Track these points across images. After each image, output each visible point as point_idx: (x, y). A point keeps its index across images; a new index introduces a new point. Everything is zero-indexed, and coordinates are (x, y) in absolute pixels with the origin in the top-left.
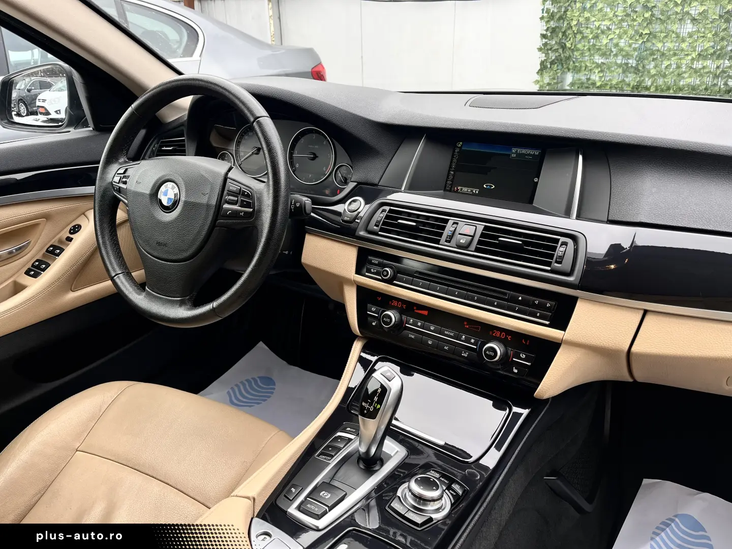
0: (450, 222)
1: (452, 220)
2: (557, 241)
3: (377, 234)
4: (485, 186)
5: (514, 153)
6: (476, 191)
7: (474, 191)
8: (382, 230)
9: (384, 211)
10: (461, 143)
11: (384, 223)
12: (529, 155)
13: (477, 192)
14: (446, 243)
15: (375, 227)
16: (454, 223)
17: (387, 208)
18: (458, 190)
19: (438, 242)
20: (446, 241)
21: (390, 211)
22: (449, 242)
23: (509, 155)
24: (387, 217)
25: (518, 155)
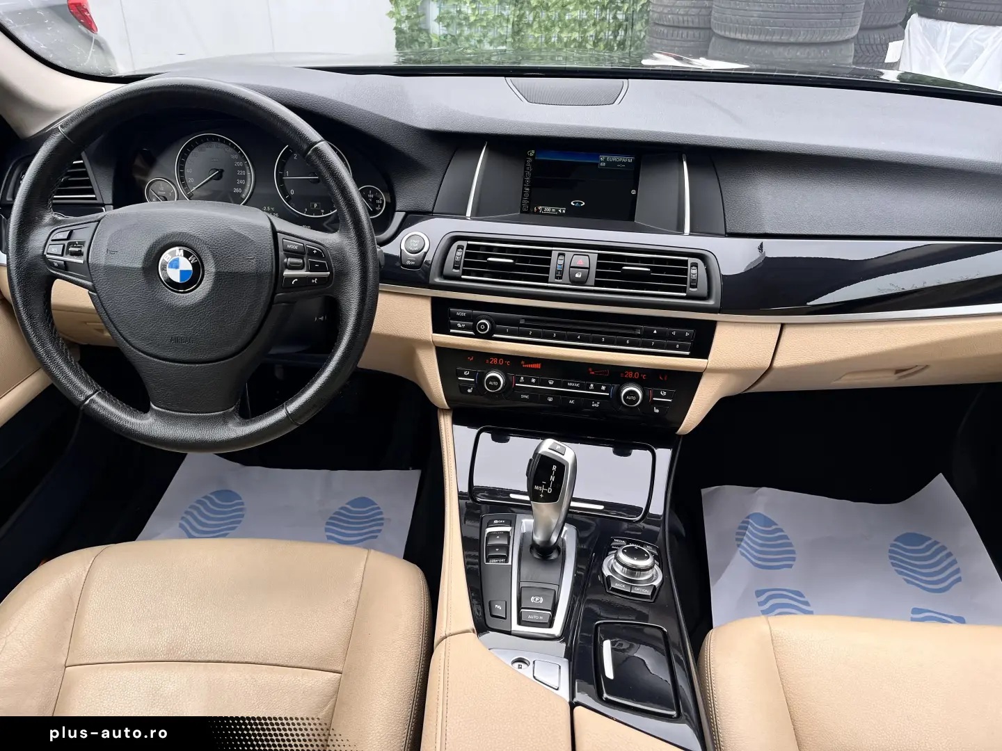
0: (555, 254)
1: (555, 251)
2: (685, 263)
3: (460, 279)
4: (572, 203)
5: (602, 162)
6: (562, 210)
7: (560, 211)
8: (465, 273)
9: (460, 247)
10: (533, 152)
11: (466, 264)
12: (623, 163)
13: (564, 211)
14: (556, 280)
15: (454, 270)
16: (559, 255)
17: (464, 243)
18: (538, 210)
19: (546, 280)
20: (556, 278)
21: (469, 247)
22: (561, 278)
23: (597, 164)
24: (467, 255)
25: (608, 163)
